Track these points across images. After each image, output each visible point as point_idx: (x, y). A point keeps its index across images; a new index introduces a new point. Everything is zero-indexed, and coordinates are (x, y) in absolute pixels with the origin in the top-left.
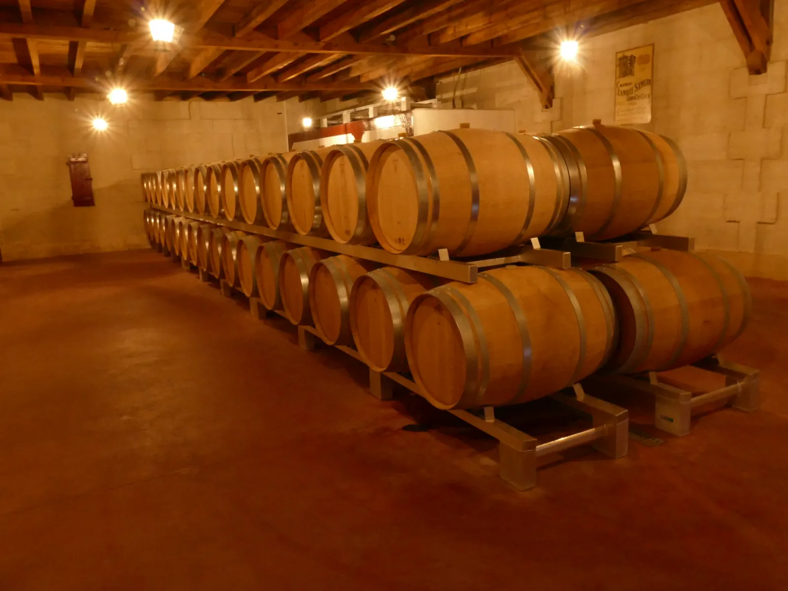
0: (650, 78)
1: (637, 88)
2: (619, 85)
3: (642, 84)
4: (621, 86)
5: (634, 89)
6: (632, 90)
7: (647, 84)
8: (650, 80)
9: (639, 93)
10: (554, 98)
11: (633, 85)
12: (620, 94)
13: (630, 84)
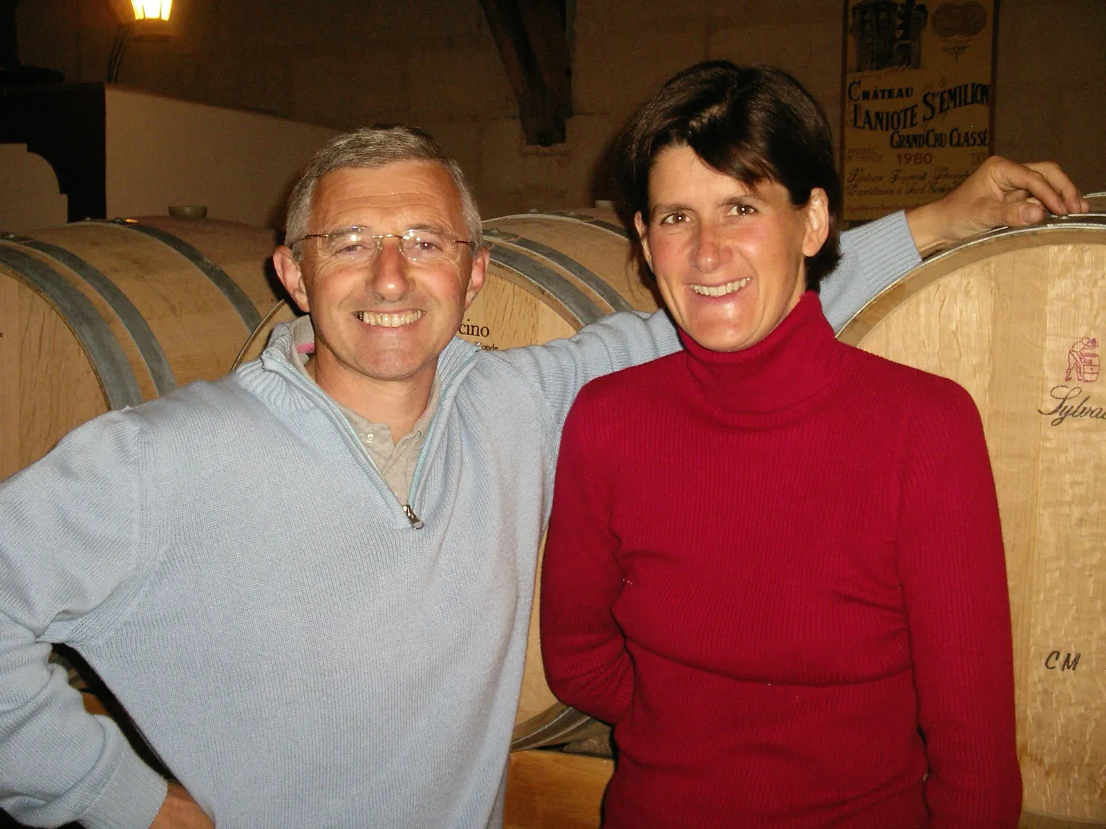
0: (986, 81)
1: (932, 108)
2: (857, 92)
3: (955, 96)
4: (866, 96)
5: (922, 111)
6: (913, 116)
7: (974, 100)
8: (985, 90)
9: (941, 125)
10: (571, 114)
11: (917, 98)
12: (860, 124)
13: (906, 93)
